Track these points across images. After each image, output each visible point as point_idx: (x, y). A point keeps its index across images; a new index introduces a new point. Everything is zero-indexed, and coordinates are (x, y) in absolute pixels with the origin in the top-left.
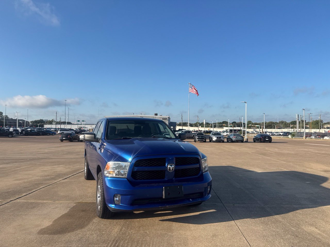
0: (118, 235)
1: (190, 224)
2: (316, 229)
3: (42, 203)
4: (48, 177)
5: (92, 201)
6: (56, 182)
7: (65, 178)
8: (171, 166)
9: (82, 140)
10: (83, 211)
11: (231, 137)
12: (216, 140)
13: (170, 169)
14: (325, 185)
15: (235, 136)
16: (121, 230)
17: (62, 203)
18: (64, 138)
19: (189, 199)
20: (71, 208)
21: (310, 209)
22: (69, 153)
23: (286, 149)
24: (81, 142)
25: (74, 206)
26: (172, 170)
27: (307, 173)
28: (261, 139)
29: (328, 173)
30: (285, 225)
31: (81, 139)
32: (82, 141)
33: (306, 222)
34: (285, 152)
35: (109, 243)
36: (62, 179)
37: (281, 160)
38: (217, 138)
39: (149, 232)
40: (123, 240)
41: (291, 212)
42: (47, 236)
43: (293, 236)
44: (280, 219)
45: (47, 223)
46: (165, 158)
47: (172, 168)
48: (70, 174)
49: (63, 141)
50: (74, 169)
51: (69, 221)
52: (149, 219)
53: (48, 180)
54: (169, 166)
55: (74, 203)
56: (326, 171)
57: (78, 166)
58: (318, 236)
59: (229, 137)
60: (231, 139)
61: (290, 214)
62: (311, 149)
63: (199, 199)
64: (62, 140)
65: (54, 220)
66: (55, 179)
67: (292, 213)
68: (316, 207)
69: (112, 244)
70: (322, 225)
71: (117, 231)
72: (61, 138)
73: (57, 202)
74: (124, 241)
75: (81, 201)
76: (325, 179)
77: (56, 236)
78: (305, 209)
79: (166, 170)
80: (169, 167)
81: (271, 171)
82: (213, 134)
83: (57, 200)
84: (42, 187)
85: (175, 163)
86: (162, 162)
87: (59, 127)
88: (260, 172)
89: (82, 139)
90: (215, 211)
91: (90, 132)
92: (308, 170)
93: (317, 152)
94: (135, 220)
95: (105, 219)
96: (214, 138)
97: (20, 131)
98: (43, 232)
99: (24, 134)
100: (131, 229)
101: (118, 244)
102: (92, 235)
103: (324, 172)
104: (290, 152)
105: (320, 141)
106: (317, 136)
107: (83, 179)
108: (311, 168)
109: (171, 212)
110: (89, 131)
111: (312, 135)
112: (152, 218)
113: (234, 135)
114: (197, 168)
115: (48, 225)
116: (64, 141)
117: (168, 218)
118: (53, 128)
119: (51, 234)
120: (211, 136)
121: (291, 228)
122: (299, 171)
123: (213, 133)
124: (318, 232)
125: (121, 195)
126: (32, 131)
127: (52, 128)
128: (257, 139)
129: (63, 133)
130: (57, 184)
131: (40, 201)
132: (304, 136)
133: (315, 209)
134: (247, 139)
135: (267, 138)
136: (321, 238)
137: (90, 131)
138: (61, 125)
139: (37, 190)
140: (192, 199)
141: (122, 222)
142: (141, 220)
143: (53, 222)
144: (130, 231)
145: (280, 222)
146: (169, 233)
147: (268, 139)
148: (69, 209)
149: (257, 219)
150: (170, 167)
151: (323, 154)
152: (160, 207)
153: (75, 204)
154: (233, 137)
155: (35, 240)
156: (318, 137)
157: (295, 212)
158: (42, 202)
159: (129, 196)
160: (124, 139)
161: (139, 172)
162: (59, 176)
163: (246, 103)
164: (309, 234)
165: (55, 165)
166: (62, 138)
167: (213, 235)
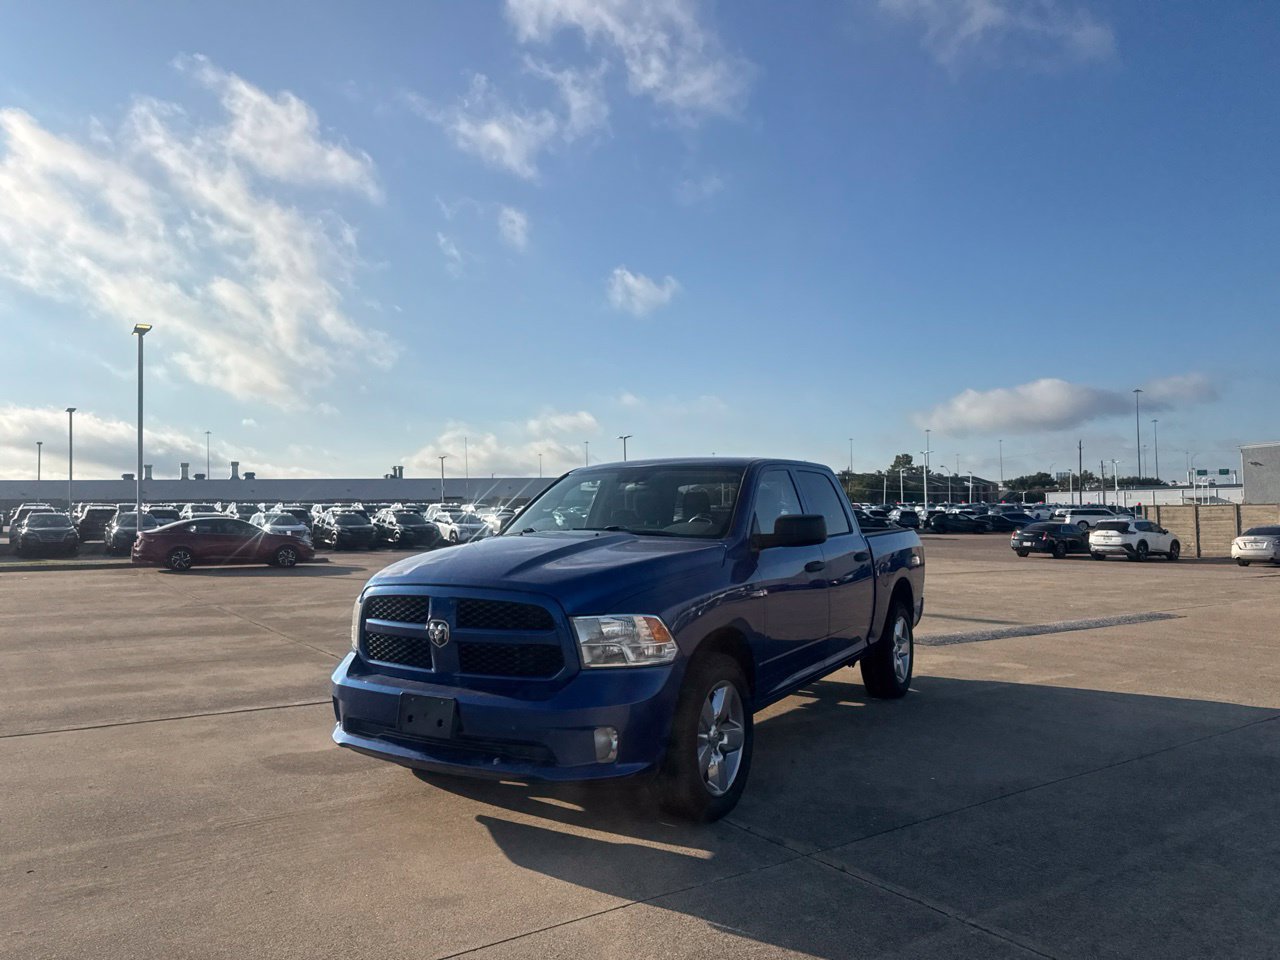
8: (438, 626)
9: (1097, 551)
18: (1027, 544)
19: (488, 758)
24: (1097, 560)
26: (443, 641)
31: (1093, 548)
32: (1099, 556)
46: (427, 599)
47: (440, 632)
49: (1026, 556)
54: (431, 626)
64: (1023, 552)
80: (432, 630)
86: (419, 610)
89: (1097, 548)
90: (708, 858)
91: (1146, 518)
97: (925, 519)
99: (932, 528)
110: (1143, 516)
126: (961, 518)
137: (1146, 514)
150: (435, 629)
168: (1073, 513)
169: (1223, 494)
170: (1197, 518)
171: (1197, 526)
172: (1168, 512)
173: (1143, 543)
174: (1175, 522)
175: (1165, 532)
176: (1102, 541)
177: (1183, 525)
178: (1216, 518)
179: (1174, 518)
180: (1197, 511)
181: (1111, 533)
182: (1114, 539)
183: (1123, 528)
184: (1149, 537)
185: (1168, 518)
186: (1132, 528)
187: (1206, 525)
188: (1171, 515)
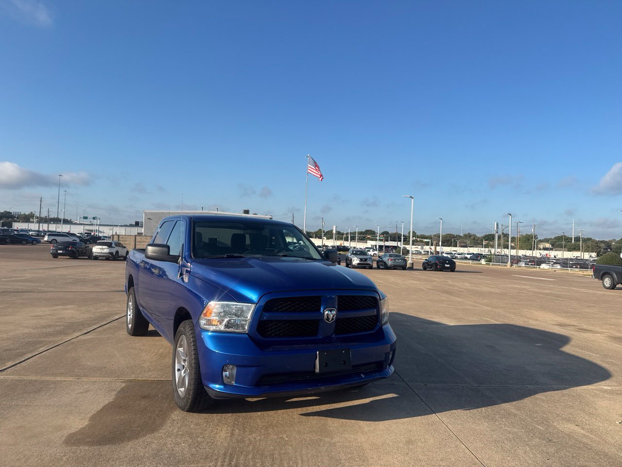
0: (229, 443)
1: (360, 421)
2: (577, 427)
3: (54, 383)
4: (49, 330)
5: (157, 378)
6: (69, 340)
7: (85, 332)
8: (331, 312)
10: (144, 397)
11: (385, 259)
12: (358, 264)
13: (328, 317)
14: (567, 349)
15: (392, 258)
16: (232, 434)
17: (96, 382)
18: (59, 252)
19: (358, 375)
20: (118, 392)
21: (557, 392)
22: (76, 282)
23: (486, 285)
24: (95, 260)
25: (123, 388)
26: (332, 319)
27: (532, 327)
28: (436, 264)
29: (566, 328)
30: (524, 421)
31: (94, 254)
32: (96, 258)
33: (558, 415)
34: (485, 289)
35: (217, 459)
36: (79, 334)
37: (482, 304)
38: (361, 260)
39: (287, 437)
40: (242, 453)
41: (526, 397)
42: (86, 448)
43: (544, 439)
44: (514, 411)
45: (78, 423)
46: (319, 298)
47: (332, 316)
48: (95, 324)
49: (57, 257)
50: (99, 314)
51: (122, 417)
52: (279, 411)
53: (51, 334)
54: (327, 312)
55: (121, 382)
56: (561, 325)
57: (106, 309)
58: (584, 440)
59: (381, 260)
60: (385, 262)
61: (527, 401)
62: (525, 285)
63: (377, 374)
64: (55, 256)
65: (89, 416)
66: (66, 334)
67: (529, 398)
68: (565, 388)
69: (224, 461)
70: (584, 420)
71: (226, 437)
72: (55, 251)
73: (85, 379)
74: (247, 456)
75: (133, 377)
76: (565, 340)
77: (105, 449)
78: (549, 392)
79: (322, 320)
80: (328, 314)
81: (471, 324)
82: (353, 254)
83: (83, 376)
84: (42, 348)
85: (337, 307)
86: (315, 304)
87: (46, 229)
88: (452, 324)
89: (97, 254)
90: (397, 396)
92: (531, 322)
93: (536, 290)
94: (253, 414)
95: (195, 414)
96: (356, 261)
98: (73, 440)
100: (251, 432)
101: (234, 460)
102: (178, 444)
103: (559, 327)
104: (492, 290)
105: (535, 272)
106: (529, 262)
107: (124, 334)
108: (537, 320)
109: (318, 398)
111: (521, 261)
112: (285, 410)
113: (391, 256)
114: (373, 316)
115: (81, 426)
116: (59, 257)
117: (314, 411)
118: (34, 231)
119: (92, 443)
120: (349, 256)
121: (537, 426)
122: (518, 325)
123: (353, 251)
124: (582, 432)
125: (238, 366)
127: (32, 231)
128: (429, 265)
129: (56, 240)
130: (73, 343)
131: (48, 378)
132: (509, 262)
133: (564, 391)
134: (413, 264)
135: (447, 264)
136: (590, 443)
137: (113, 238)
138: (50, 225)
139: (34, 354)
140: (364, 373)
141: (229, 417)
142: (265, 413)
143: (89, 420)
144: (250, 437)
145: (515, 415)
146: (326, 439)
147: (449, 266)
148: (114, 393)
149: (475, 411)
150: (330, 314)
151: (547, 294)
152: (309, 389)
153: (124, 385)
154: (388, 260)
155: (64, 456)
156: (531, 265)
157: (532, 397)
158: (52, 379)
159: (253, 369)
160: (228, 257)
161: (271, 321)
162: (72, 327)
163: (412, 198)
164: (568, 435)
165: (57, 305)
166: (57, 251)
167: (406, 441)
168: (49, 235)
169: (101, 229)
170: (135, 241)
171: (135, 245)
172: (123, 238)
173: (117, 252)
174: (126, 243)
175: (124, 247)
176: (99, 251)
177: (130, 244)
178: (143, 242)
179: (125, 241)
180: (135, 238)
181: (104, 247)
182: (105, 250)
183: (109, 245)
184: (119, 249)
185: (122, 241)
186: (113, 245)
187: (139, 244)
188: (124, 239)
